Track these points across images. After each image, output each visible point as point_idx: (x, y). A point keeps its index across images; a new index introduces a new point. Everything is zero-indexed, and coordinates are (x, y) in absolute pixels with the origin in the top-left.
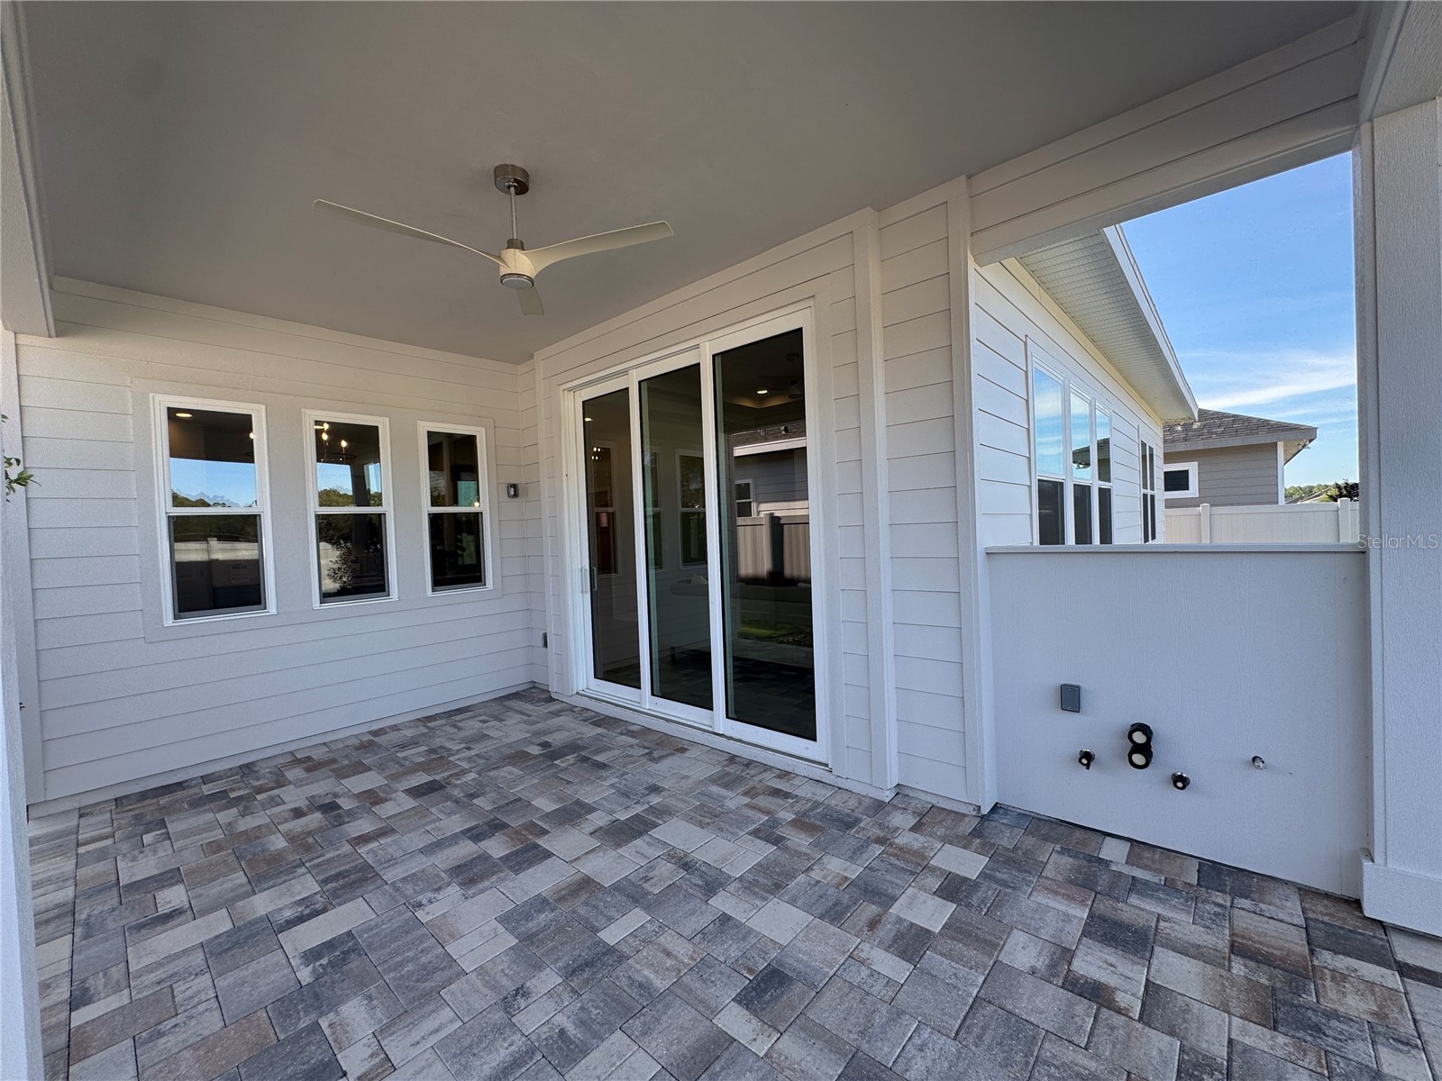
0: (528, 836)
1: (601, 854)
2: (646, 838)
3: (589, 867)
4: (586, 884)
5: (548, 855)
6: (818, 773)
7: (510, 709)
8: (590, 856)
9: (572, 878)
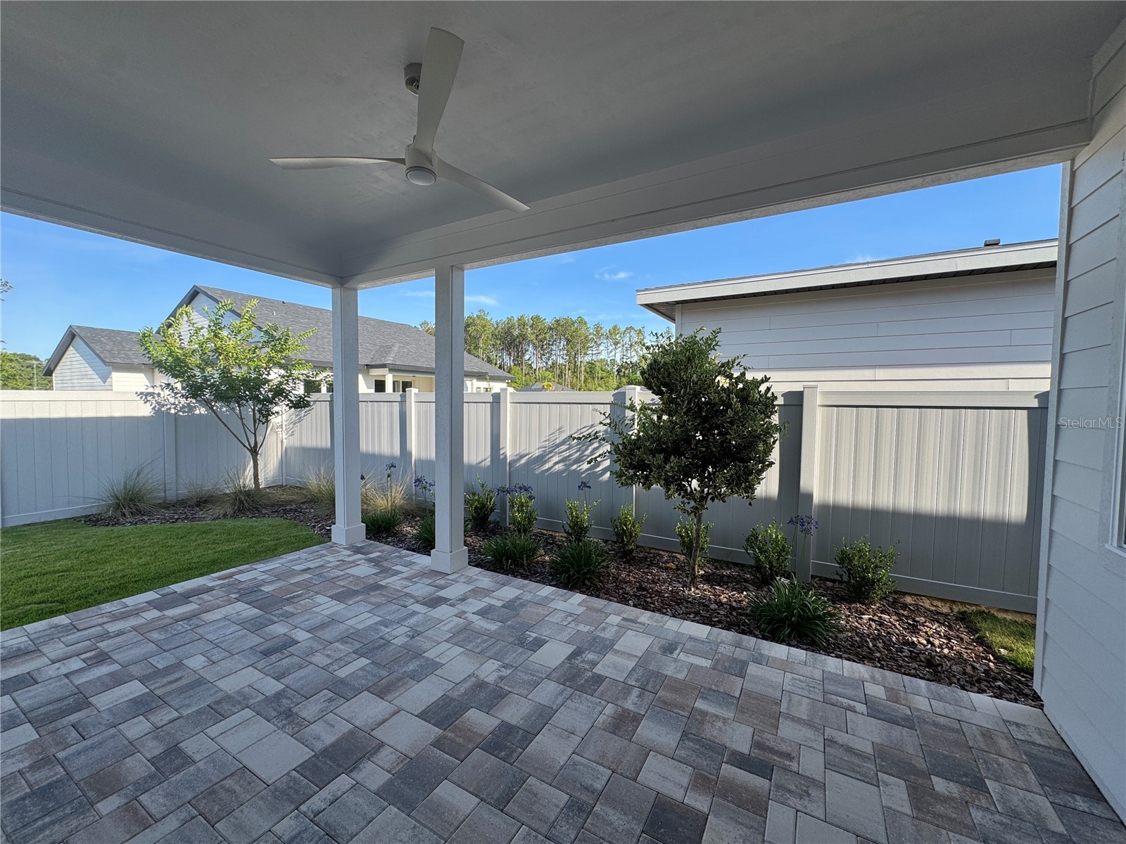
0: (453, 735)
1: (370, 721)
2: (319, 746)
3: (379, 708)
4: (381, 692)
5: (423, 716)
8: (380, 718)
9: (395, 695)
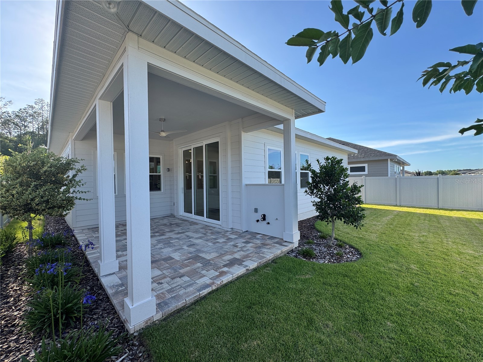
6: (219, 227)
7: (165, 218)
